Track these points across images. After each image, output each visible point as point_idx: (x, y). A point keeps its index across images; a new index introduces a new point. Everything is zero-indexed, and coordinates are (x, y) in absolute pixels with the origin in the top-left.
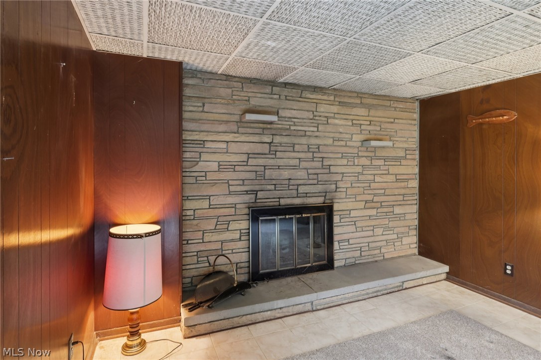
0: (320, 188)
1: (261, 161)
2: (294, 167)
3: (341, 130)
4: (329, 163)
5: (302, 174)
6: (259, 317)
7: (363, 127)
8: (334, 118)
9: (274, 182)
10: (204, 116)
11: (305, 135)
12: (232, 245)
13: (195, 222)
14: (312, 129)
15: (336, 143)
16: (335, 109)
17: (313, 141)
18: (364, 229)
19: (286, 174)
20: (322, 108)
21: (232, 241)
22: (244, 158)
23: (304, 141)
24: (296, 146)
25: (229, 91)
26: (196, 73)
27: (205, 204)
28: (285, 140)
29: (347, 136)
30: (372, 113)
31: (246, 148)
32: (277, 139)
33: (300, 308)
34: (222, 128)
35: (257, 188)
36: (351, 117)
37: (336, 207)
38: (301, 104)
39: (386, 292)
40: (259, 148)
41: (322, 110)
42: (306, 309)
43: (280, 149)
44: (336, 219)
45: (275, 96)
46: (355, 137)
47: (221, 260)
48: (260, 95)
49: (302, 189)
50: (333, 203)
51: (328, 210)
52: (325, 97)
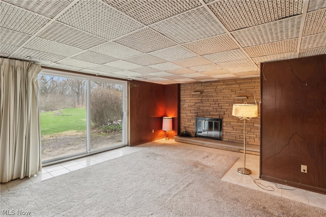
0: (217, 113)
1: (198, 105)
2: (209, 106)
3: (226, 94)
4: (221, 105)
5: (211, 108)
7: (236, 92)
8: (223, 90)
9: (202, 111)
10: (185, 94)
11: (212, 96)
12: (191, 126)
13: (183, 119)
14: (215, 94)
15: (224, 98)
16: (224, 87)
17: (215, 98)
18: (237, 130)
19: (206, 108)
20: (218, 87)
21: (192, 125)
22: (194, 104)
23: (212, 98)
24: (209, 100)
25: (190, 87)
26: (183, 84)
27: (185, 115)
28: (205, 98)
29: (229, 96)
30: (242, 86)
31: (194, 101)
32: (203, 98)
33: (199, 144)
34: (189, 96)
35: (198, 112)
36: (231, 89)
37: (224, 120)
38: (211, 87)
40: (197, 101)
41: (219, 88)
43: (204, 101)
44: (224, 124)
45: (202, 86)
46: (232, 96)
47: (188, 129)
48: (198, 87)
49: (211, 113)
50: (223, 119)
51: (221, 120)
52: (220, 84)
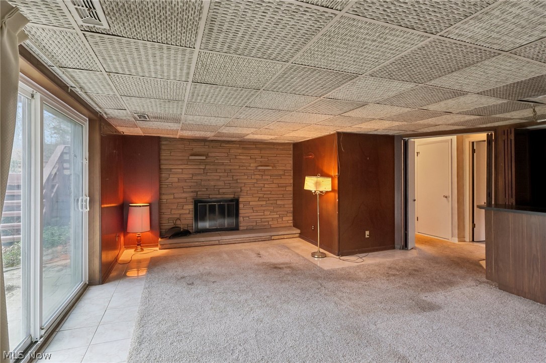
0: (231, 190)
1: (199, 177)
2: (218, 180)
3: (244, 161)
4: (237, 178)
5: (221, 183)
6: (193, 244)
7: (257, 159)
8: (240, 155)
9: (206, 187)
10: (171, 157)
11: (223, 164)
13: (167, 205)
14: (227, 161)
15: (241, 168)
16: (240, 151)
17: (227, 167)
18: (258, 211)
19: (212, 183)
20: (232, 151)
21: (185, 214)
22: (191, 176)
23: (222, 167)
24: (218, 170)
25: (183, 146)
26: (166, 139)
27: (172, 197)
28: (212, 167)
29: (247, 164)
30: (263, 152)
31: (191, 171)
32: (208, 167)
33: (213, 243)
34: (180, 162)
35: (197, 190)
36: (250, 155)
37: (241, 200)
38: (220, 149)
39: (260, 240)
40: (197, 172)
41: (233, 152)
42: (216, 243)
43: (209, 171)
44: (241, 206)
45: (206, 147)
46: (252, 165)
47: (178, 222)
48: (198, 147)
49: (221, 191)
50: (239, 198)
51: (236, 201)
52: (234, 146)
